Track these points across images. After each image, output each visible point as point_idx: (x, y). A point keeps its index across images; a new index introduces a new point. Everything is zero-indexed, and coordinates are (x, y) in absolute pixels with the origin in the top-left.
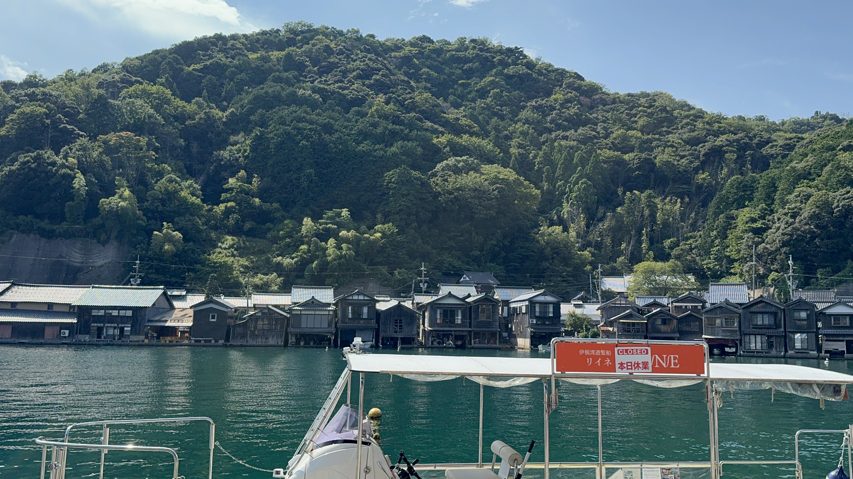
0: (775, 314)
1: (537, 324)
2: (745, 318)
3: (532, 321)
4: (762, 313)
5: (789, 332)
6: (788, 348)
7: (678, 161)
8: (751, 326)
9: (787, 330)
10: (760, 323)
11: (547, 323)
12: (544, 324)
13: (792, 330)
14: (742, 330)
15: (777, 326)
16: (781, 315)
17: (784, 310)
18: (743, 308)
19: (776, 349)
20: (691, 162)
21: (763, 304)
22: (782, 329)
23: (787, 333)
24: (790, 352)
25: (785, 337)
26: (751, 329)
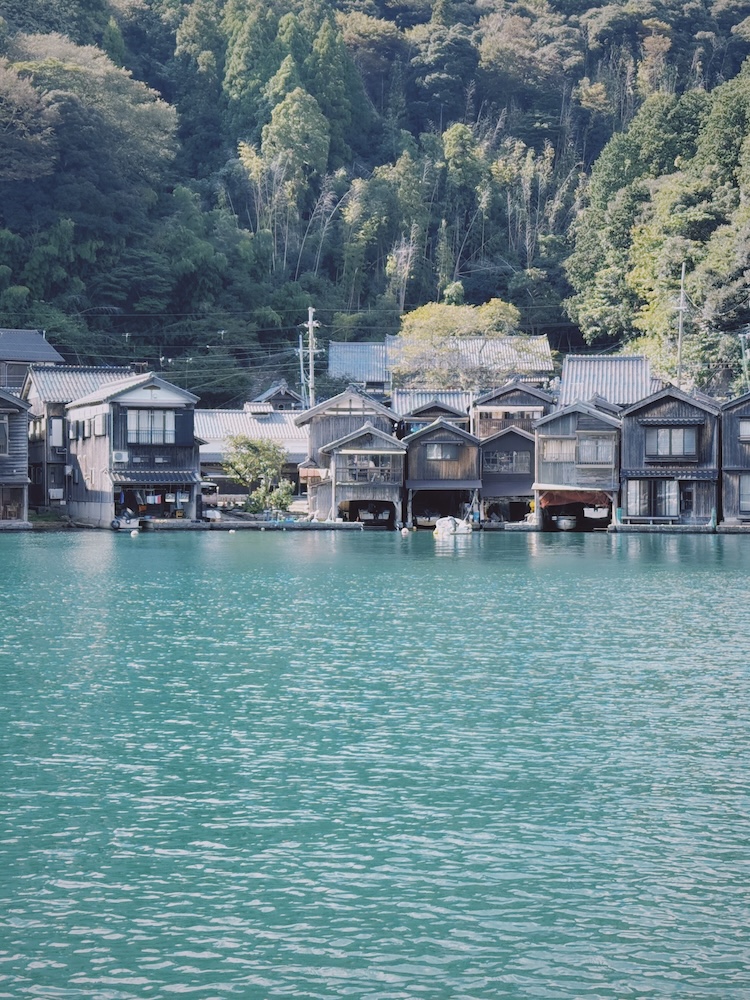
0: (700, 428)
1: (132, 465)
2: (630, 437)
3: (120, 456)
4: (671, 426)
5: (727, 471)
6: (724, 510)
7: (533, 50)
8: (645, 459)
9: (725, 467)
10: (663, 451)
11: (159, 460)
12: (152, 464)
13: (735, 467)
14: (623, 467)
15: (702, 457)
16: (712, 432)
17: (718, 418)
18: (628, 415)
19: (698, 512)
20: (564, 54)
21: (672, 405)
22: (713, 466)
23: (724, 474)
24: (731, 521)
25: (720, 483)
26: (644, 467)
